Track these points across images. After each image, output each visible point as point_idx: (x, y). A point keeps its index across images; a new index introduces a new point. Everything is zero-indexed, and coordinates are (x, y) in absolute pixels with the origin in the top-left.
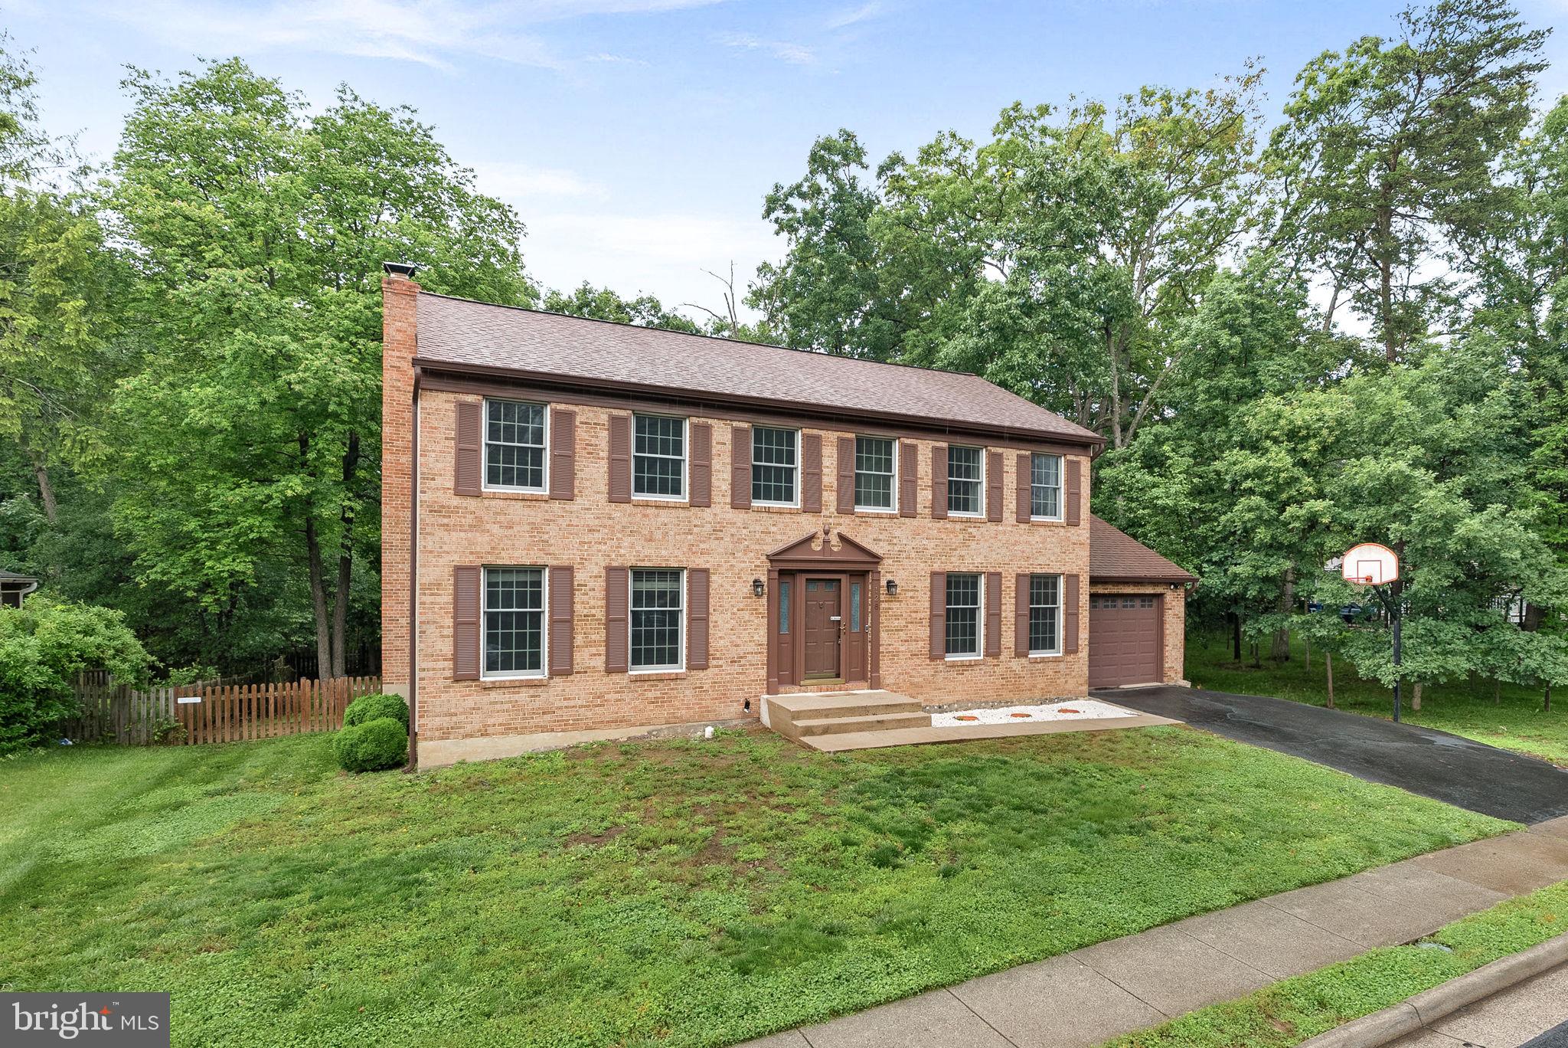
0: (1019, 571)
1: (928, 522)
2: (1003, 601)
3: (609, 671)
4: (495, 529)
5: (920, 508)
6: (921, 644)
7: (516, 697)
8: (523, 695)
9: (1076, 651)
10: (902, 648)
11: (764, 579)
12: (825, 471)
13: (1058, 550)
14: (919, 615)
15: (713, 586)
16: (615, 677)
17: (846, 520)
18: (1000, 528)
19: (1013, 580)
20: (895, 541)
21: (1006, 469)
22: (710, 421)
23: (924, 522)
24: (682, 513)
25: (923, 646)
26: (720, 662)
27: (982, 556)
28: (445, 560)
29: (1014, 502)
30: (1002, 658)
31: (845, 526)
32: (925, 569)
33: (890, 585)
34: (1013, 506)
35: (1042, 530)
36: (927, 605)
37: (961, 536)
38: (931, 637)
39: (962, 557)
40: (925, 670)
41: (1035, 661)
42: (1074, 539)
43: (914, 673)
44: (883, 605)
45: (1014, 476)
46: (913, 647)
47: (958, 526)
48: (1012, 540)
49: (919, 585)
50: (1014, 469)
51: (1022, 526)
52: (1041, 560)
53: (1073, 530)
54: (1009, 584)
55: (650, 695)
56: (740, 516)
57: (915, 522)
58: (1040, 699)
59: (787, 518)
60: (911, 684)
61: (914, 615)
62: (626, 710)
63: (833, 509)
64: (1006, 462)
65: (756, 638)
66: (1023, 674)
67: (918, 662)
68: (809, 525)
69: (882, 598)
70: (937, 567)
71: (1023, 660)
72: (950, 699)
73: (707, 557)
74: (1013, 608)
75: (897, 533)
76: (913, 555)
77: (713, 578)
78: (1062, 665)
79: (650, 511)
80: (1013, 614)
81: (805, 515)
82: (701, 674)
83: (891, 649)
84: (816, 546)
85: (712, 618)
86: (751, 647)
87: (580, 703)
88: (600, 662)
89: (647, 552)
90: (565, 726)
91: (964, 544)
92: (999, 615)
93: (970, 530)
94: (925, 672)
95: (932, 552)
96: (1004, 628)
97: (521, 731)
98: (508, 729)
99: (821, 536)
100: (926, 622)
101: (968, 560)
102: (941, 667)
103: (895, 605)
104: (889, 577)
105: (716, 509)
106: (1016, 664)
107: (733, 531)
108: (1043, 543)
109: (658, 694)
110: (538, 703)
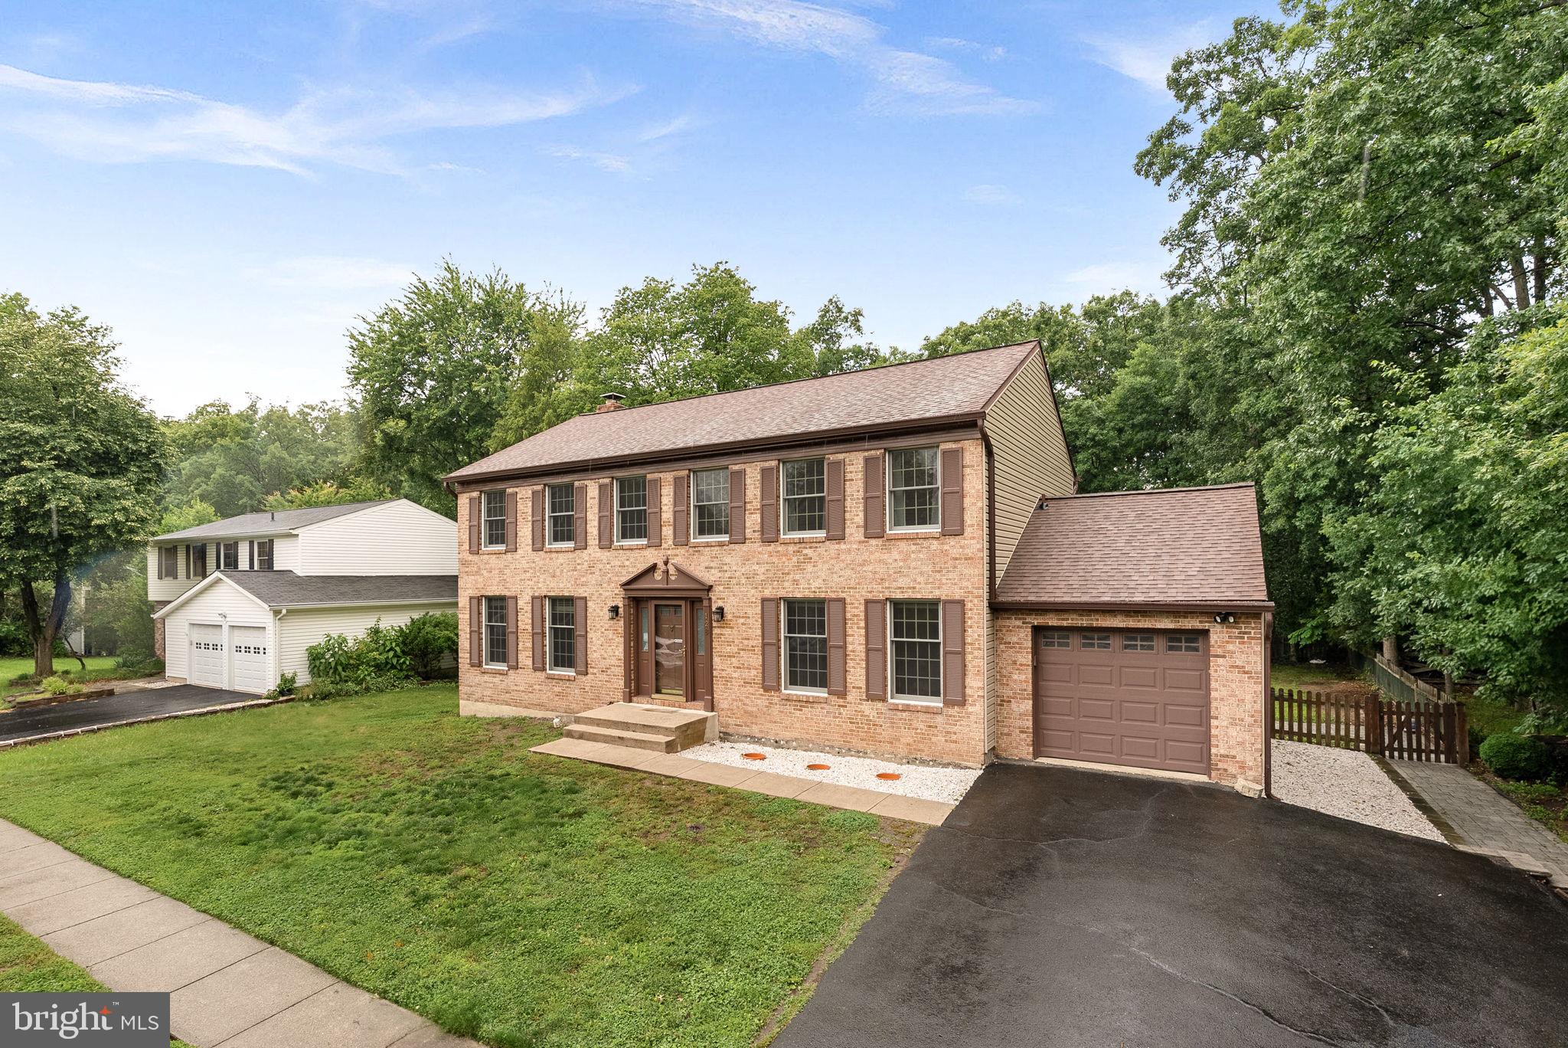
0: (870, 596)
1: (757, 546)
2: (849, 631)
3: (535, 669)
4: (485, 572)
5: (749, 533)
6: (753, 672)
7: (495, 680)
8: (497, 679)
9: (963, 703)
10: (735, 675)
11: (621, 605)
12: (664, 508)
13: (928, 569)
14: (751, 643)
15: (590, 610)
16: (538, 674)
17: (682, 551)
18: (843, 546)
19: (862, 608)
20: (725, 568)
21: (849, 476)
22: (586, 482)
23: (754, 547)
24: (571, 555)
25: (755, 674)
26: (595, 671)
27: (820, 581)
28: (466, 594)
29: (861, 515)
30: (849, 698)
31: (680, 558)
32: (755, 595)
33: (721, 611)
34: (860, 519)
35: (903, 545)
36: (759, 632)
37: (795, 559)
38: (763, 665)
39: (796, 582)
40: (759, 700)
41: (895, 709)
42: (955, 552)
43: (747, 701)
44: (716, 631)
45: (861, 484)
46: (746, 674)
47: (791, 548)
48: (860, 559)
49: (750, 612)
50: (860, 475)
51: (873, 542)
52: (902, 582)
53: (952, 541)
54: (856, 612)
55: (556, 689)
56: (605, 555)
57: (744, 548)
58: (906, 757)
59: (636, 553)
60: (746, 712)
61: (746, 642)
62: (544, 699)
63: (670, 542)
64: (849, 468)
65: (617, 653)
66: (880, 721)
67: (751, 690)
68: (652, 557)
69: (715, 624)
70: (767, 593)
71: (879, 705)
72: (788, 735)
73: (585, 588)
74: (863, 640)
75: (727, 560)
76: (743, 581)
77: (589, 604)
78: (939, 719)
79: (554, 555)
80: (862, 648)
81: (649, 549)
82: (584, 678)
83: (724, 674)
84: (658, 576)
85: (589, 636)
86: (614, 661)
87: (522, 689)
88: (529, 662)
89: (552, 585)
90: (516, 703)
91: (799, 567)
92: (844, 647)
93: (805, 551)
94: (759, 701)
95: (762, 577)
96: (850, 663)
97: (497, 702)
98: (492, 701)
99: (661, 566)
100: (758, 650)
101: (803, 585)
102: (776, 700)
103: (727, 631)
104: (720, 604)
105: (590, 550)
106: (869, 709)
107: (601, 566)
108: (904, 560)
109: (560, 690)
110: (503, 685)
